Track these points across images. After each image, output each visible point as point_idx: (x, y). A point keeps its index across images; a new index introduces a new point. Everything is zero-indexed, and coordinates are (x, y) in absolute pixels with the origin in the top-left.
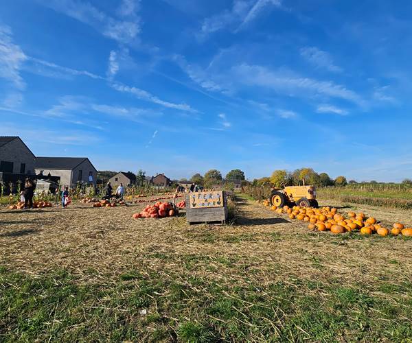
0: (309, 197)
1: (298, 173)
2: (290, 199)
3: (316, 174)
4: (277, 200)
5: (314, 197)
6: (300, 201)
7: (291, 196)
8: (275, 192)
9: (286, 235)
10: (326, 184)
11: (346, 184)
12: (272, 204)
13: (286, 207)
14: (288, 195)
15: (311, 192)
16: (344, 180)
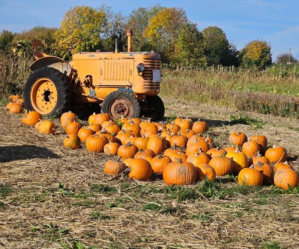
0: (139, 86)
1: (141, 19)
2: (87, 91)
3: (192, 29)
4: (47, 94)
5: (155, 86)
6: (111, 99)
7: (89, 84)
8: (41, 70)
9: (27, 190)
10: (216, 59)
11: (269, 63)
12: (31, 109)
13: (67, 117)
14: (82, 77)
15: (145, 73)
16: (265, 51)
